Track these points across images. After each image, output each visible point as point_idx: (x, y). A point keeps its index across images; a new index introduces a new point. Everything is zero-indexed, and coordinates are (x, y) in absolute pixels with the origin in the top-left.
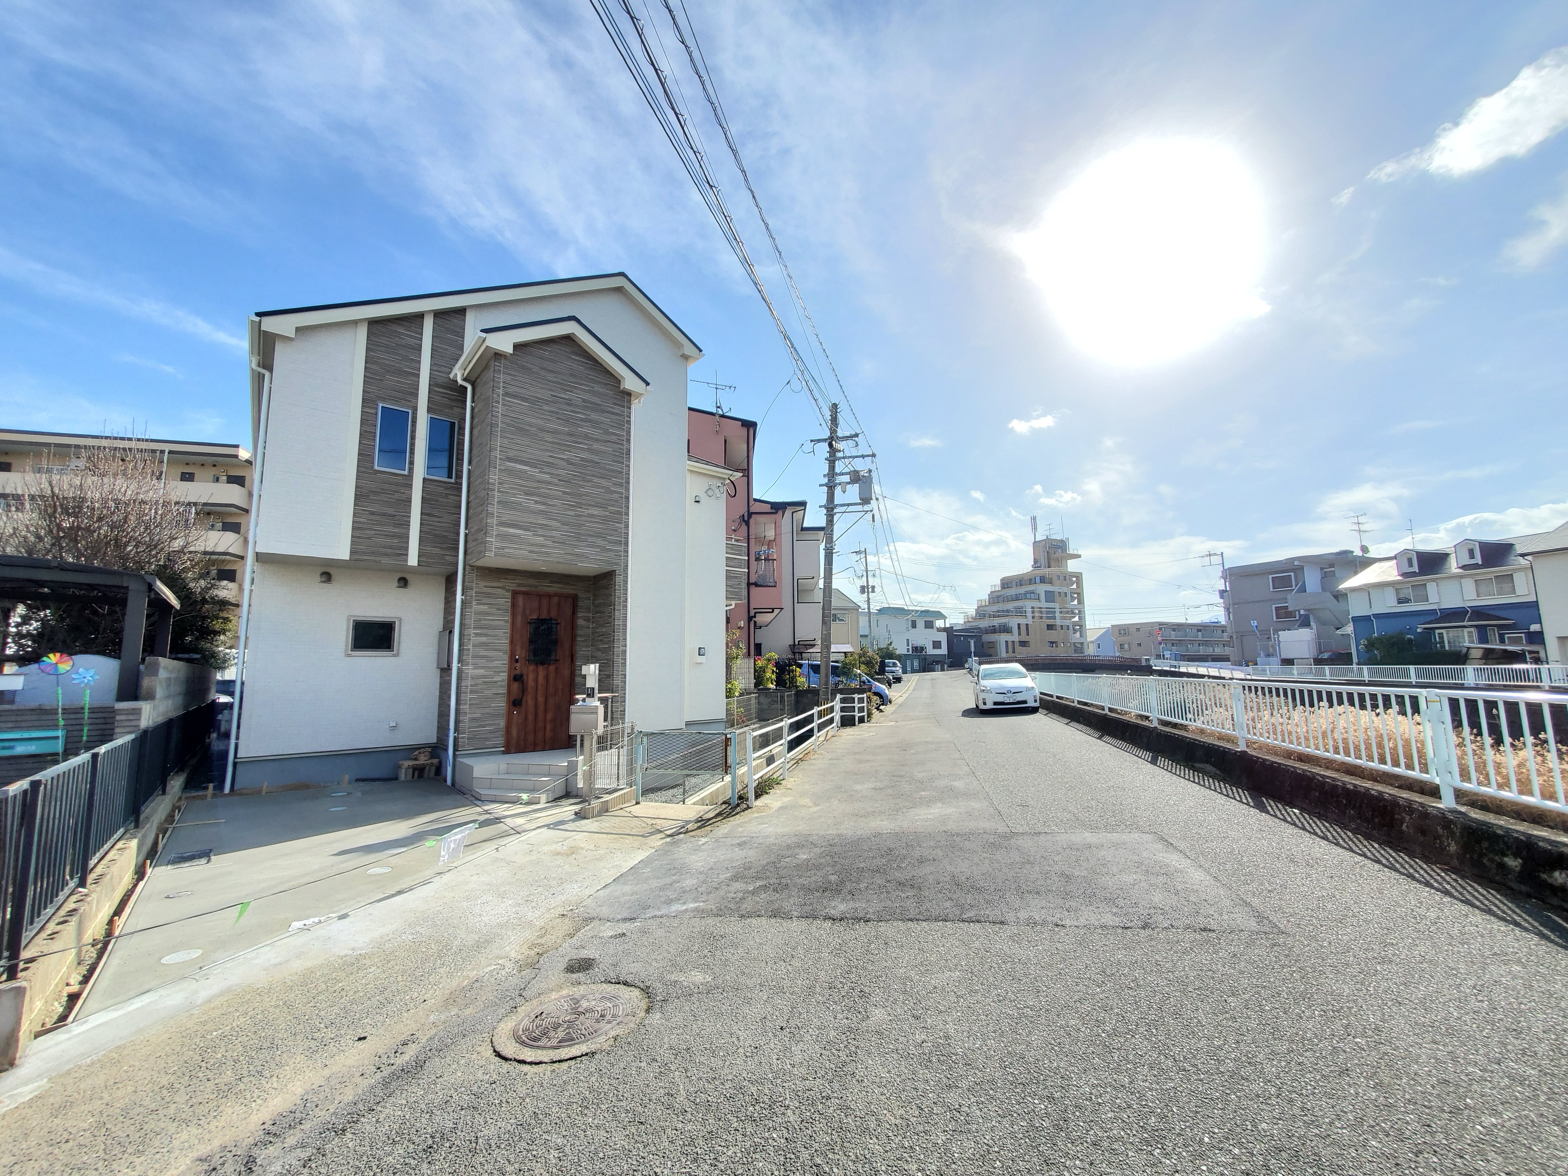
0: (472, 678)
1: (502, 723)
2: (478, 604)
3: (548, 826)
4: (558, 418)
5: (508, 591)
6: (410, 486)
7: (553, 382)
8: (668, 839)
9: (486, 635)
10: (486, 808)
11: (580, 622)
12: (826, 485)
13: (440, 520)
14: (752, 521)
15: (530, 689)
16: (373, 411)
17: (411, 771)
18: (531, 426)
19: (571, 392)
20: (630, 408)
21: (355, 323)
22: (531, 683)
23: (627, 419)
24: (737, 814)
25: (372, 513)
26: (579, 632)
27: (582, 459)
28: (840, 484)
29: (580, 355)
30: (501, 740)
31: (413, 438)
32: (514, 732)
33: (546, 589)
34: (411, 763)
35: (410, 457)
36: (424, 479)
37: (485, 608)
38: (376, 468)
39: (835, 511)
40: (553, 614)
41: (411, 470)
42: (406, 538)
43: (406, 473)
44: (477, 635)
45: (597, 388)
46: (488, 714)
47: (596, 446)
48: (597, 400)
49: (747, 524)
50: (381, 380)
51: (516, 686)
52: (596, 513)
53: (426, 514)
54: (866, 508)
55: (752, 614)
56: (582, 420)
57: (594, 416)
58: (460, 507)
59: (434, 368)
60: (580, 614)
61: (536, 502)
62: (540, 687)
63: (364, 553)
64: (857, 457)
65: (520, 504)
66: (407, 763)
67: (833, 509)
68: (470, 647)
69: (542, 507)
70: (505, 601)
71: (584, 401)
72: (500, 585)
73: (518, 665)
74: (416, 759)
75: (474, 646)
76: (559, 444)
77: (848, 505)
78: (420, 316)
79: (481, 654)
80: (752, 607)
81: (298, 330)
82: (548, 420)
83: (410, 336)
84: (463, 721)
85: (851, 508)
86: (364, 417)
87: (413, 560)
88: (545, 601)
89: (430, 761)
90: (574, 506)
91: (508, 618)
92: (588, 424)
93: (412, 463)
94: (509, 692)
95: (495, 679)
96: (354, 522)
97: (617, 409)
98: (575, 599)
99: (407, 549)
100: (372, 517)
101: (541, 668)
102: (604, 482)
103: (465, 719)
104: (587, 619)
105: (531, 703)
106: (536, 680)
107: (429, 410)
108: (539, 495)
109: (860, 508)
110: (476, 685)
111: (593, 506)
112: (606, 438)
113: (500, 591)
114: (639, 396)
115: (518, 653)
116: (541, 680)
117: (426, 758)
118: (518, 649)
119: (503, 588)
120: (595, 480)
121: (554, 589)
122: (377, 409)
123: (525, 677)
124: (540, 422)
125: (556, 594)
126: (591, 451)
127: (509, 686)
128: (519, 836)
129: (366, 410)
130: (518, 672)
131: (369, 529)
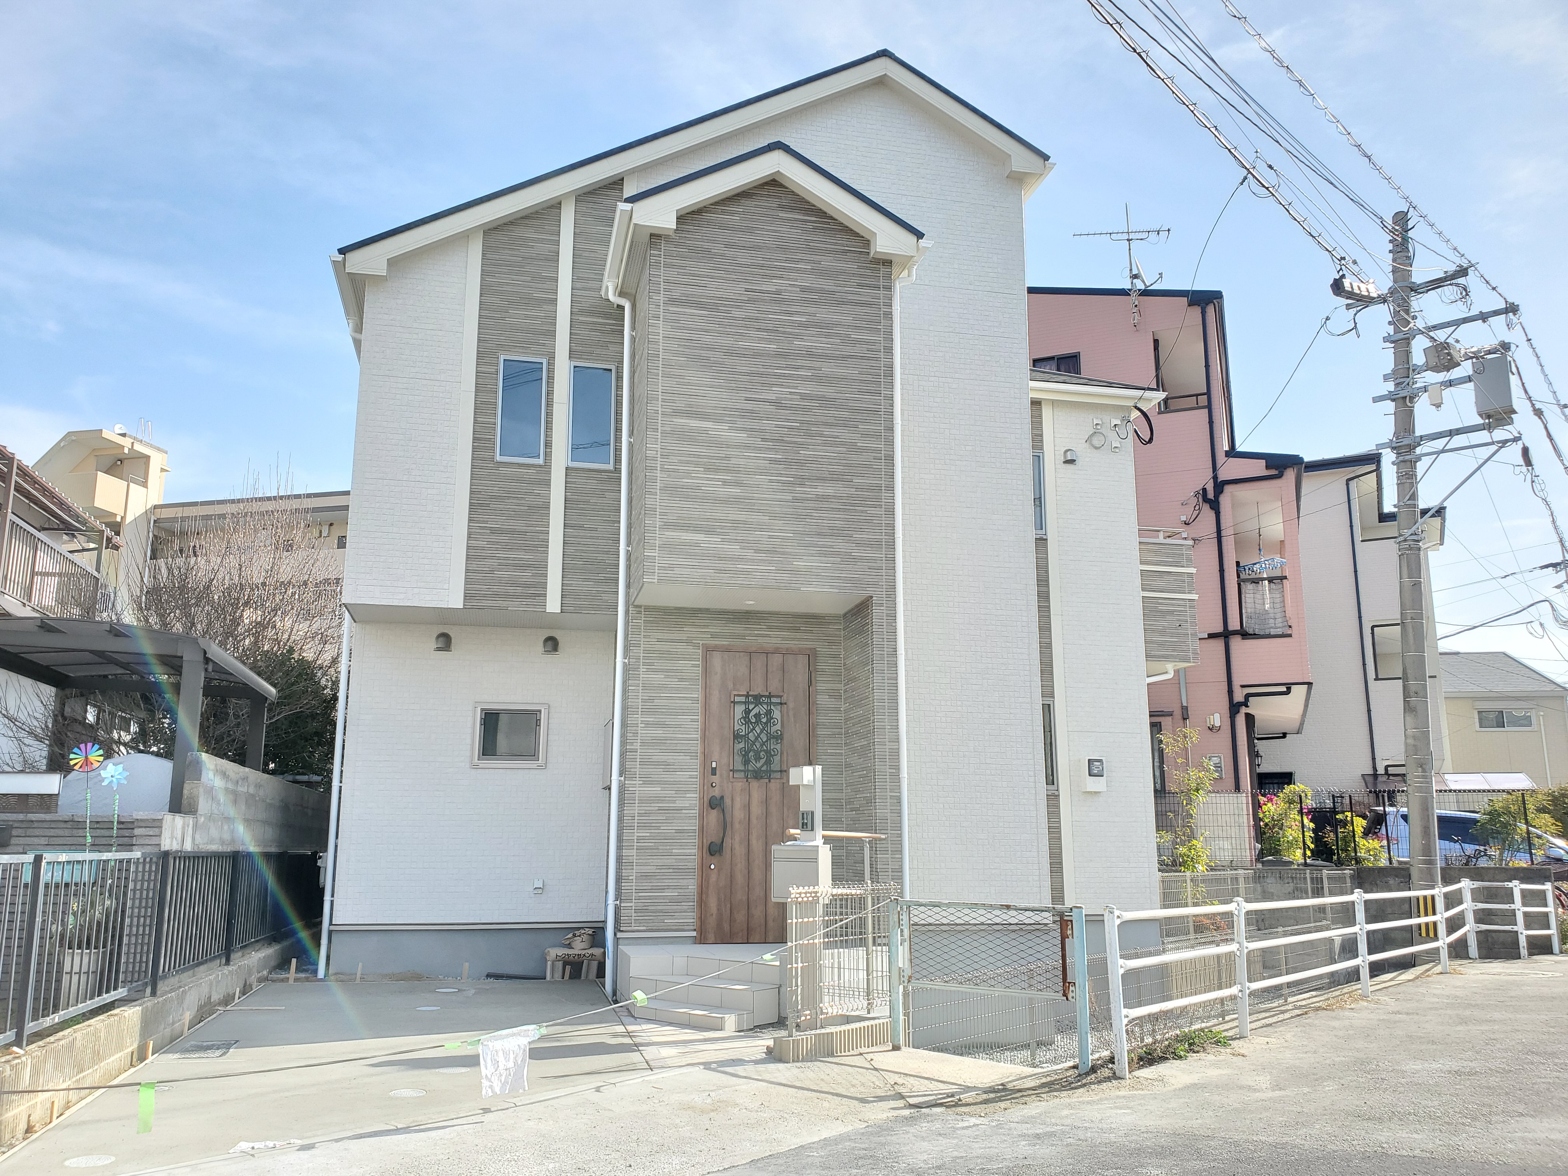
0: (641, 801)
1: (691, 885)
2: (648, 670)
3: (707, 1066)
4: (759, 330)
5: (697, 646)
6: (547, 483)
7: (748, 266)
8: (906, 1112)
9: (663, 725)
10: (631, 1028)
11: (823, 700)
12: (1391, 397)
13: (594, 534)
14: (1225, 500)
15: (737, 826)
16: (492, 369)
17: (560, 965)
18: (712, 349)
19: (781, 278)
20: (889, 288)
21: (464, 236)
22: (738, 814)
23: (884, 309)
24: (1084, 1085)
25: (493, 531)
26: (821, 719)
27: (803, 397)
28: (1425, 389)
29: (792, 209)
30: (690, 918)
31: (550, 404)
32: (713, 904)
33: (761, 640)
34: (561, 951)
35: (547, 436)
36: (567, 469)
37: (658, 678)
38: (498, 458)
39: (1418, 451)
40: (774, 686)
41: (548, 455)
42: (542, 567)
43: (541, 461)
44: (647, 724)
45: (827, 262)
46: (669, 867)
47: (828, 368)
48: (828, 285)
49: (1215, 505)
50: (503, 319)
51: (713, 816)
52: (830, 491)
53: (572, 527)
54: (1500, 434)
55: (1239, 697)
56: (801, 325)
57: (823, 314)
58: (619, 511)
59: (578, 285)
60: (821, 686)
61: (725, 483)
62: (754, 821)
63: (485, 596)
64: (1465, 320)
65: (698, 488)
66: (554, 952)
67: (1411, 448)
68: (637, 746)
69: (736, 491)
70: (692, 667)
71: (804, 290)
72: (684, 636)
73: (716, 779)
74: (569, 946)
75: (643, 743)
76: (761, 375)
77: (1451, 433)
78: (554, 207)
79: (655, 758)
80: (1237, 682)
81: (393, 263)
82: (741, 334)
83: (542, 241)
84: (629, 881)
85: (1459, 441)
86: (481, 381)
87: (553, 604)
88: (759, 662)
89: (590, 951)
90: (789, 483)
91: (698, 695)
92: (813, 331)
93: (548, 445)
94: (702, 829)
95: (679, 804)
96: (468, 547)
97: (866, 295)
98: (811, 656)
99: (544, 586)
100: (494, 538)
101: (755, 784)
102: (844, 434)
103: (631, 874)
104: (835, 695)
105: (740, 850)
106: (748, 807)
107: (572, 355)
108: (727, 470)
109: (1483, 436)
110: (646, 814)
111: (824, 479)
112: (848, 350)
113: (681, 648)
114: (907, 261)
115: (716, 756)
116: (757, 810)
117: (583, 945)
118: (716, 749)
119: (688, 642)
120: (827, 431)
121: (774, 640)
122: (497, 365)
123: (728, 801)
124: (727, 341)
125: (776, 651)
126: (818, 379)
127: (702, 817)
128: (650, 1072)
129: (483, 369)
130: (716, 793)
131: (492, 558)
